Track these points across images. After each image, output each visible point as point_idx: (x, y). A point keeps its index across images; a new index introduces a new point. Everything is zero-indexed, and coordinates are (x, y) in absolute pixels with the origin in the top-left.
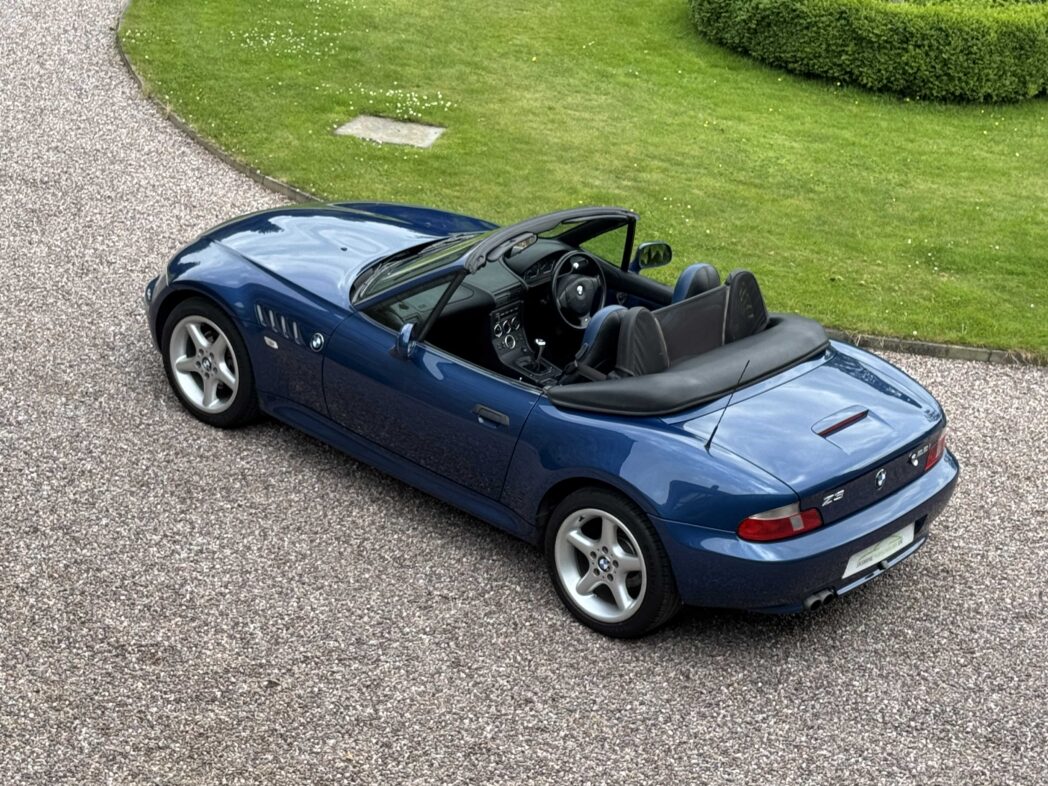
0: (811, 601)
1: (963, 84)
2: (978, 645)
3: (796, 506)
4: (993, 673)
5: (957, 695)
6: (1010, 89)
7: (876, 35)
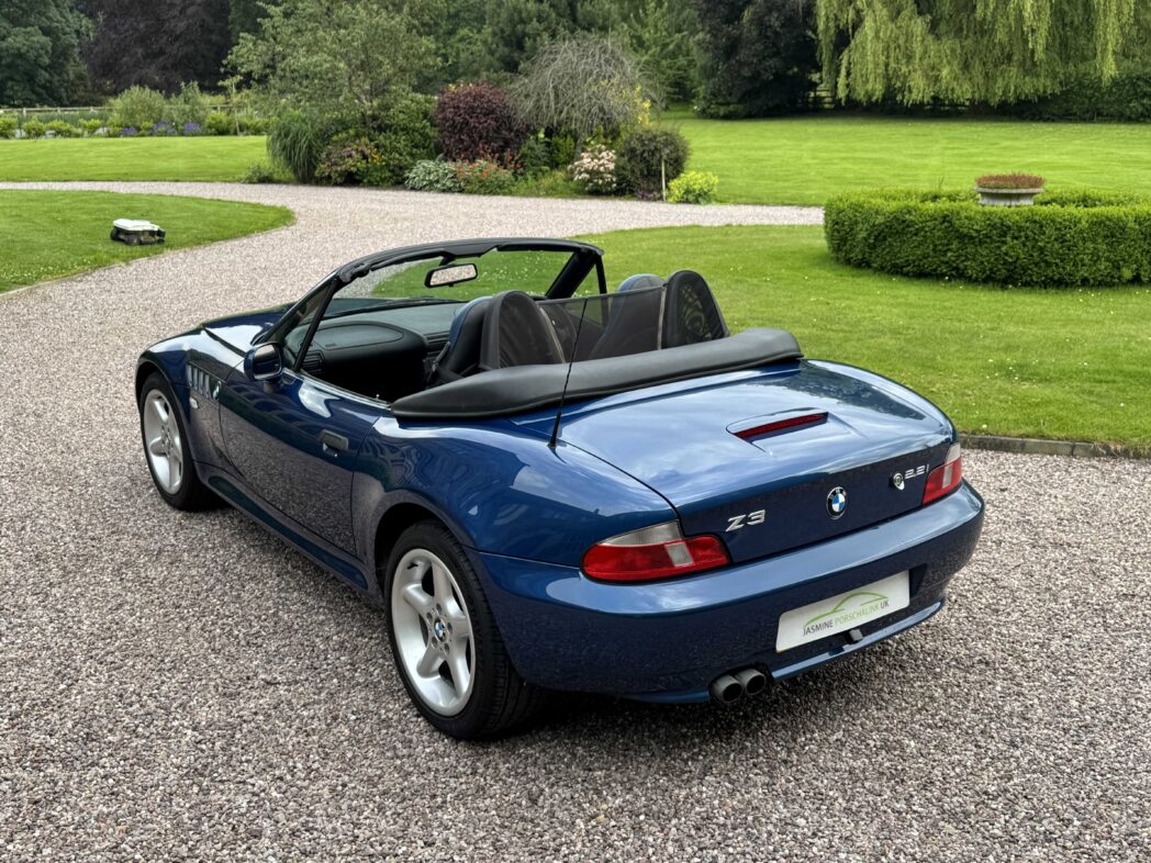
0: (725, 684)
1: (1061, 270)
3: (675, 525)
6: (1106, 272)
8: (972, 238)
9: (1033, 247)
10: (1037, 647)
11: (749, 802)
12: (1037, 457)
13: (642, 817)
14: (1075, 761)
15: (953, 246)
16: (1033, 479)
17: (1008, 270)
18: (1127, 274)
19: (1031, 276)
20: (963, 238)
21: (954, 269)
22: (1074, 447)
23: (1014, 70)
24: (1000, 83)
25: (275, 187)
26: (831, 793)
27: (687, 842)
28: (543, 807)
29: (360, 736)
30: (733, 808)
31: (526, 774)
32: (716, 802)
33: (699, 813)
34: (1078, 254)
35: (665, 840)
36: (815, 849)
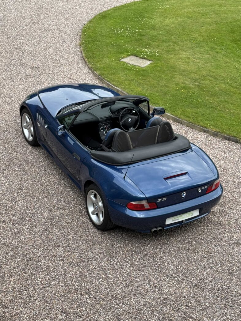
0: (153, 230)
2: (214, 251)
3: (146, 201)
4: (213, 262)
10: (235, 221)
14: (227, 252)
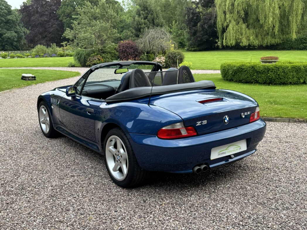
0: (197, 168)
1: (284, 80)
2: (278, 192)
3: (182, 123)
4: (284, 203)
5: (266, 211)
6: (296, 81)
7: (261, 70)
8: (260, 72)
9: (276, 74)
10: (282, 165)
11: (204, 201)
12: (280, 123)
13: (175, 205)
14: (294, 191)
15: (255, 75)
16: (279, 128)
17: (270, 81)
18: (302, 81)
19: (276, 82)
20: (258, 72)
21: (255, 80)
22: (290, 120)
23: (269, 37)
24: (266, 40)
25: (76, 68)
26: (227, 199)
27: (187, 210)
28: (147, 203)
29: (97, 187)
30: (200, 202)
31: (143, 195)
32: (195, 201)
33: (190, 204)
34: (288, 76)
35: (181, 210)
36: (223, 212)
